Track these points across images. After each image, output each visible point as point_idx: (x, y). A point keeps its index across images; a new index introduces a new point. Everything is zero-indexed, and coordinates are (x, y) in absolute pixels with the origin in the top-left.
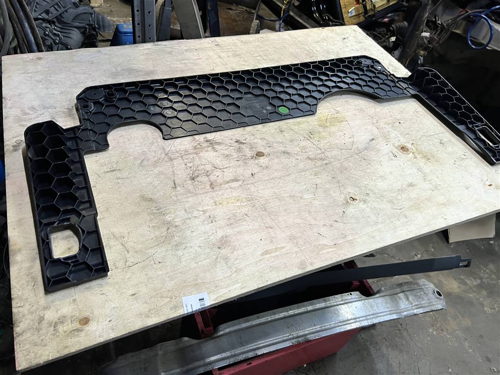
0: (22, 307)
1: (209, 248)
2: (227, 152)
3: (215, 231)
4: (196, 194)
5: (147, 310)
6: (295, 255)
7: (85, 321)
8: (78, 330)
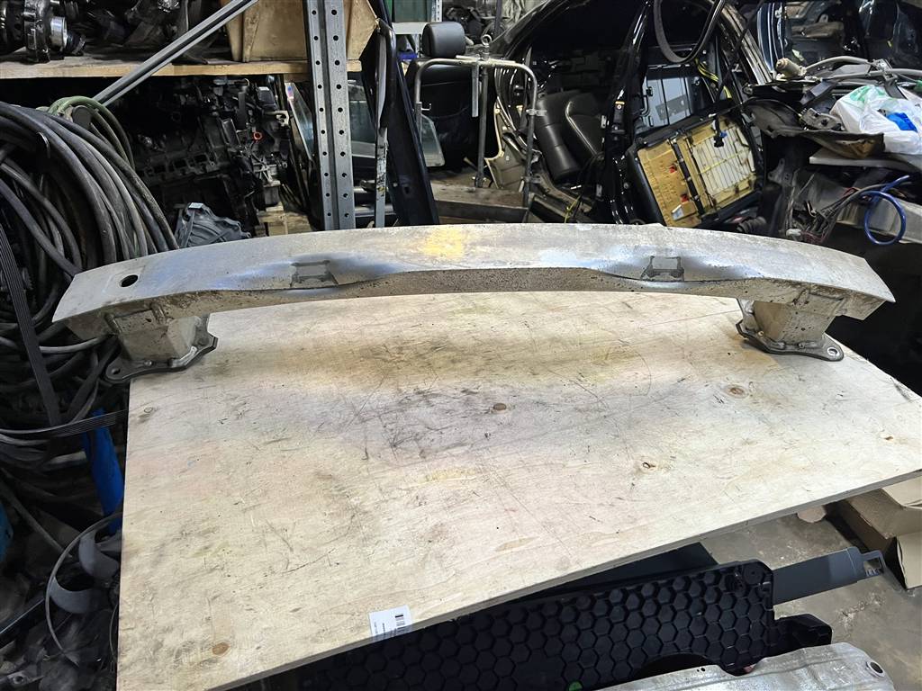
0: (132, 629)
1: (413, 541)
2: (448, 407)
3: (423, 518)
4: (398, 467)
5: (315, 631)
6: (550, 549)
7: (222, 648)
8: (210, 661)
